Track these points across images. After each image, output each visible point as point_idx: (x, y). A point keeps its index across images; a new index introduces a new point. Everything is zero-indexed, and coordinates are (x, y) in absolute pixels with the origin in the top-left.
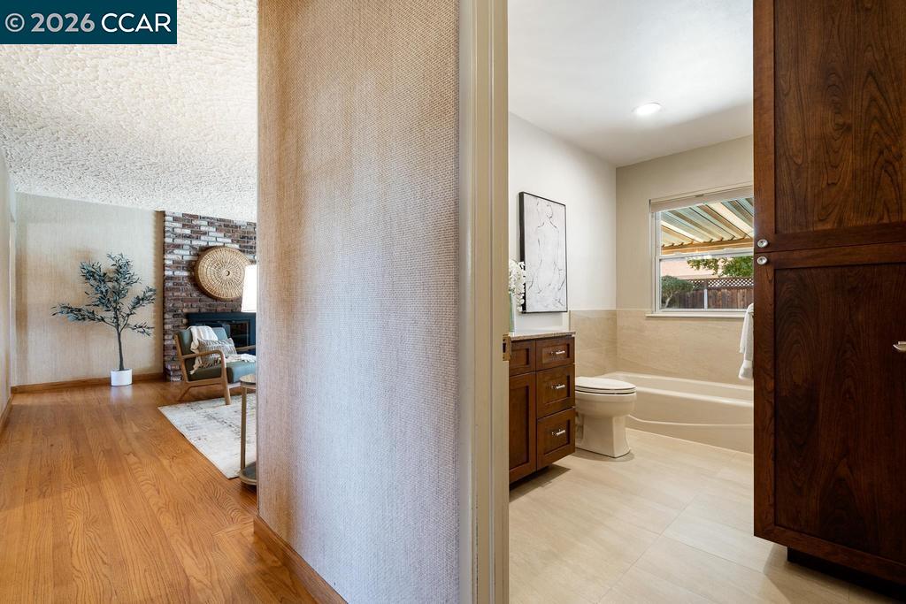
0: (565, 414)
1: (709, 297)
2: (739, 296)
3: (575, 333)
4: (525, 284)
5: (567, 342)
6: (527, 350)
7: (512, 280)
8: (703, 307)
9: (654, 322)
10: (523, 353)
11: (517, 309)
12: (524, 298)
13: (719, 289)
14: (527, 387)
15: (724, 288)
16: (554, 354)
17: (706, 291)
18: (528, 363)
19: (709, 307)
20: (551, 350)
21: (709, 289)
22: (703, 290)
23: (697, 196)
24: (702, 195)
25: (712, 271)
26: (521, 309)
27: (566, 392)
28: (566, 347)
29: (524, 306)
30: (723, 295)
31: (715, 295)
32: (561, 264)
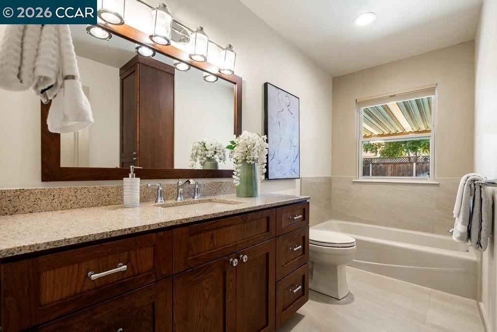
0: (300, 272)
1: (372, 168)
2: (389, 168)
3: (309, 198)
4: (267, 155)
5: (302, 207)
6: (268, 218)
7: (256, 151)
8: (369, 175)
9: (357, 185)
10: (264, 221)
11: (260, 177)
12: (267, 167)
13: (378, 164)
14: (267, 254)
15: (381, 163)
16: (293, 219)
17: (371, 165)
18: (268, 230)
19: (373, 175)
20: (289, 215)
21: (373, 164)
22: (369, 164)
23: (391, 96)
24: (395, 96)
25: (374, 154)
26: (263, 177)
27: (301, 251)
28: (302, 211)
29: (267, 175)
30: (380, 167)
31: (376, 167)
32: (295, 141)
